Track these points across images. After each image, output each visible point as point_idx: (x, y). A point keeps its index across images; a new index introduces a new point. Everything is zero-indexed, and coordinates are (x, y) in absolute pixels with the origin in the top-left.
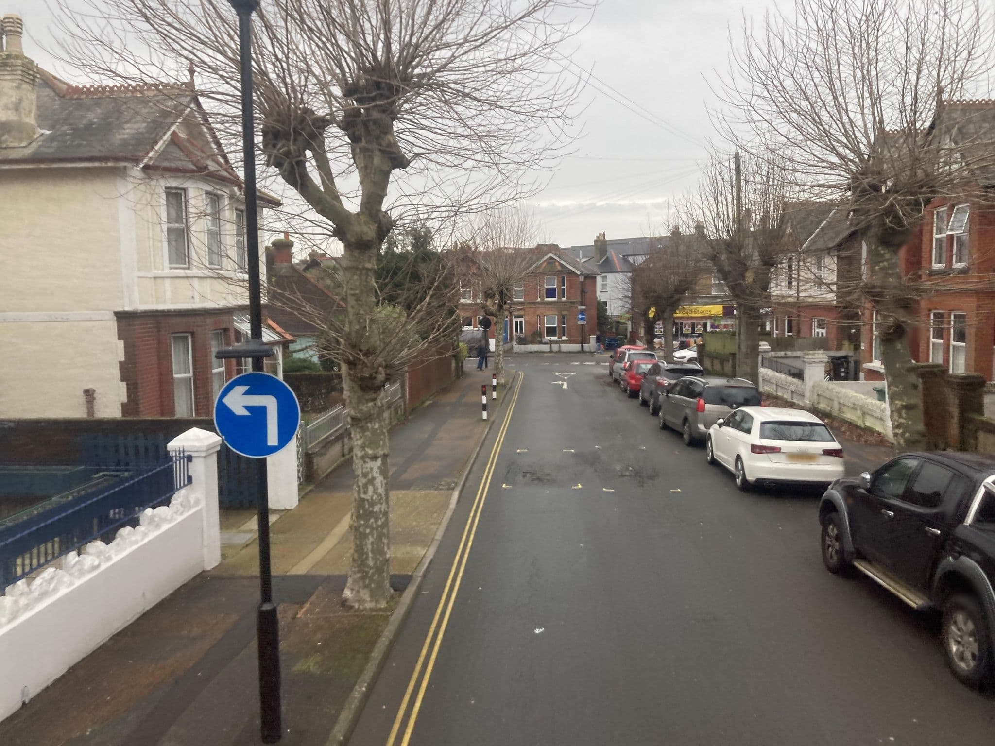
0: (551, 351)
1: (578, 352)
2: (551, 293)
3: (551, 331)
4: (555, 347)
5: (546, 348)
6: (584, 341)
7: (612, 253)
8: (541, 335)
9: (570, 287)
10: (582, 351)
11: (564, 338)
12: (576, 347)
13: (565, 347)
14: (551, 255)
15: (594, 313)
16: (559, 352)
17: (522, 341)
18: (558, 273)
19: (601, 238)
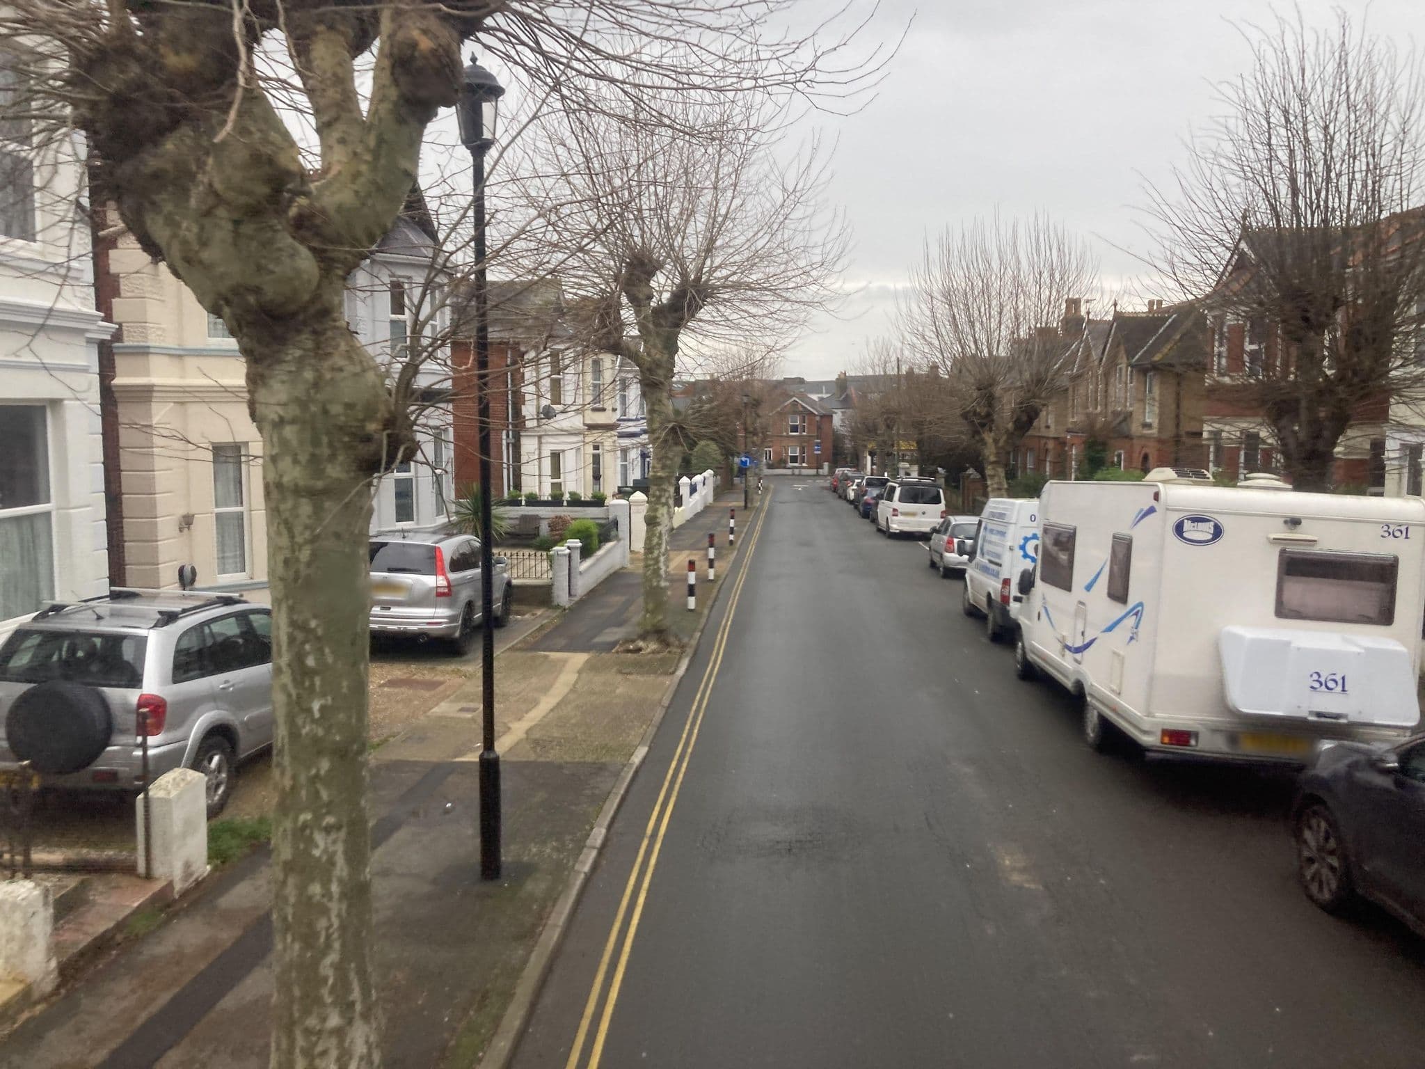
0: (793, 475)
1: (814, 476)
2: (794, 429)
3: (794, 459)
4: (797, 471)
5: (789, 472)
6: (820, 467)
7: (852, 391)
8: (785, 462)
9: (809, 424)
10: (818, 475)
11: (804, 465)
12: (813, 472)
13: (804, 472)
14: (794, 398)
15: (829, 445)
16: (800, 475)
17: (770, 467)
18: (800, 413)
19: (843, 376)
